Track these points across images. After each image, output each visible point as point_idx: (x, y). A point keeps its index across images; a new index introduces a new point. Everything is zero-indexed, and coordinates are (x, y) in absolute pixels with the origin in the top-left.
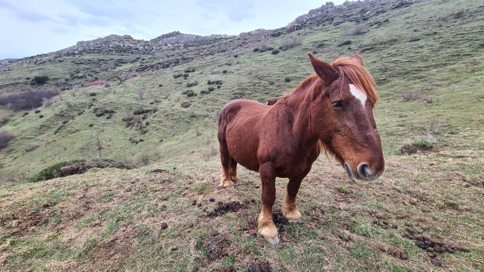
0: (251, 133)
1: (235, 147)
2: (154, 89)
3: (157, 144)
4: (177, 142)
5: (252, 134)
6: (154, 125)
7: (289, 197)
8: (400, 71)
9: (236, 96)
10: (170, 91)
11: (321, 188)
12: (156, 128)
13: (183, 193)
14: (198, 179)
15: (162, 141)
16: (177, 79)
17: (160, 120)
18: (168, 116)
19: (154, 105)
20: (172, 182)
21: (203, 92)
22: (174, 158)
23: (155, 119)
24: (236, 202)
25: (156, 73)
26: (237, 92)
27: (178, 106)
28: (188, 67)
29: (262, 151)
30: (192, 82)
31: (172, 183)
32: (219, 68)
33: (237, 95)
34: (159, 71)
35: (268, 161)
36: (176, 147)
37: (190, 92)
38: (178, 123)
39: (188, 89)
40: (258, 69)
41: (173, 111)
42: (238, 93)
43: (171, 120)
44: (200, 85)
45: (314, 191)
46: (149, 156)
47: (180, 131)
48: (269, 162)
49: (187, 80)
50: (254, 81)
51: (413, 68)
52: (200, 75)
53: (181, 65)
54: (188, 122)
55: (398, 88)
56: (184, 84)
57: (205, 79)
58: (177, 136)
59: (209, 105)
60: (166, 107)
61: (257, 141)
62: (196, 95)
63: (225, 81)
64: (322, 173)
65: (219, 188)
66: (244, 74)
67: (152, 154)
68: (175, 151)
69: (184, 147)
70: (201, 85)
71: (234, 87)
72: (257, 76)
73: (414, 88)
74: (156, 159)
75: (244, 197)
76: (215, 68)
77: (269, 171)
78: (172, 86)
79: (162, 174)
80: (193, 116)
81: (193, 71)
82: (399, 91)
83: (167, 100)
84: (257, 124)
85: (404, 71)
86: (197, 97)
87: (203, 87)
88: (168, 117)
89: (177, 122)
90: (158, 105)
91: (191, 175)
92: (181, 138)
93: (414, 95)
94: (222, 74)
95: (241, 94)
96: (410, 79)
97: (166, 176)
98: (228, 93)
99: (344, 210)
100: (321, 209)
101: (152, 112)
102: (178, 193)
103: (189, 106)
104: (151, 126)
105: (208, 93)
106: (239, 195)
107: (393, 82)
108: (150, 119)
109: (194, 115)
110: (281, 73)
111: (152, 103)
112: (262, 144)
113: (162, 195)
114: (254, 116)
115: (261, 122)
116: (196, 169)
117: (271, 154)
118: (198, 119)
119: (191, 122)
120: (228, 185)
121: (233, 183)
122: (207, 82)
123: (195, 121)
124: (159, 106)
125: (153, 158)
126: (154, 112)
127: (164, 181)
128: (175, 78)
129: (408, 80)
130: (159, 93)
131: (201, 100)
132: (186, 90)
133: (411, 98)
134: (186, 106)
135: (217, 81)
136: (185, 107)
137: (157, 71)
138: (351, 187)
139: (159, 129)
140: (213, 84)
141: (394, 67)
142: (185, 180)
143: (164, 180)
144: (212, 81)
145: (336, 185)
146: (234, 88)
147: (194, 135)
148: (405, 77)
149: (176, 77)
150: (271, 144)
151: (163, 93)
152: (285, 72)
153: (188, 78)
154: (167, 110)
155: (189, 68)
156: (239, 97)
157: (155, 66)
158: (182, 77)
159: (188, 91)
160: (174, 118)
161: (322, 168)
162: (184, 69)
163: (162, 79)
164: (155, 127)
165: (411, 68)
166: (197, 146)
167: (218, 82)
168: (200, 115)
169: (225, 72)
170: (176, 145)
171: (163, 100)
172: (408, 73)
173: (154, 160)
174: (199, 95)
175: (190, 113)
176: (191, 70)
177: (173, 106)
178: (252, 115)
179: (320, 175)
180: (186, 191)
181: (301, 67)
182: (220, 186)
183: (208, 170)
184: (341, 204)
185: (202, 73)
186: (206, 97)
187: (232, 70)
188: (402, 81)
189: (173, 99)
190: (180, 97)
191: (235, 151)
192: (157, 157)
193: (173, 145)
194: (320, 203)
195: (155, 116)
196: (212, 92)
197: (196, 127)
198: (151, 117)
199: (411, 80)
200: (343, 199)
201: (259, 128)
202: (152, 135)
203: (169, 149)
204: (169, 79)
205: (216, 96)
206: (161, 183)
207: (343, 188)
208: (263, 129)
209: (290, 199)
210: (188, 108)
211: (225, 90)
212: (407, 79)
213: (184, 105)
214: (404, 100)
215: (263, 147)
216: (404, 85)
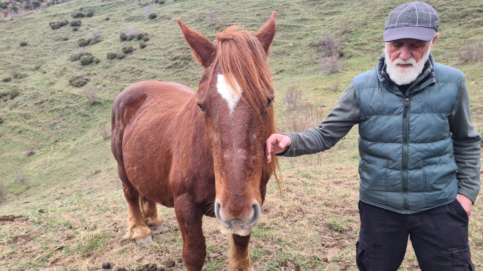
0: (160, 143)
1: (135, 168)
2: (11, 52)
3: (22, 162)
4: (63, 155)
5: (162, 144)
6: (13, 124)
7: (237, 249)
8: (454, 13)
9: (176, 63)
10: (45, 55)
11: (302, 225)
12: (18, 130)
13: (52, 259)
14: (86, 228)
15: (31, 154)
16: (58, 30)
17: (25, 112)
18: (43, 104)
19: (11, 84)
20: (32, 239)
21: (112, 57)
22: (58, 186)
23: (16, 111)
24: (151, 266)
25: (12, 20)
26: (177, 54)
27: (62, 84)
28: (78, 7)
29: (174, 176)
30: (89, 36)
31: (32, 241)
32: (141, 9)
33: (178, 61)
34: (19, 15)
35: (183, 192)
36: (63, 164)
37: (86, 57)
38: (64, 117)
39: (82, 50)
40: (214, 11)
41: (53, 93)
42: (181, 57)
43: (50, 112)
44: (105, 41)
45: (291, 232)
46: (5, 185)
47: (70, 133)
48: (185, 195)
49: (78, 32)
50: (208, 33)
51: (474, 7)
52: (106, 23)
53: (65, 4)
54: (86, 116)
55: (452, 42)
56: (74, 40)
57: (116, 31)
58: (64, 143)
59: (125, 80)
60: (39, 87)
61: (169, 157)
62: (98, 62)
63: (155, 34)
64: (308, 199)
65: (123, 242)
66: (189, 22)
67: (13, 181)
68: (60, 172)
69: (80, 164)
70: (106, 43)
71: (172, 46)
72: (214, 25)
73: (475, 41)
74: (19, 190)
75: (167, 254)
76: (133, 9)
77: (187, 208)
78: (49, 44)
79: (13, 224)
80: (94, 104)
81: (90, 15)
82: (453, 47)
83: (38, 73)
84: (169, 127)
85: (460, 13)
86: (100, 65)
87: (112, 46)
88: (43, 107)
89: (61, 116)
90: (19, 83)
91: (72, 221)
92: (72, 146)
93: (475, 53)
94: (148, 20)
95: (185, 59)
96: (470, 25)
97: (21, 228)
98: (162, 58)
99: (333, 261)
100: (296, 262)
101: (9, 97)
102: (42, 260)
103: (85, 83)
104: (7, 125)
105: (121, 58)
106: (158, 251)
107: (443, 32)
108: (5, 112)
109: (97, 100)
110: (258, 19)
111: (6, 80)
112: (175, 163)
113: (9, 265)
114: (165, 113)
115: (173, 124)
116: (86, 208)
117: (186, 180)
118: (105, 108)
119: (91, 115)
120: (140, 235)
121: (149, 230)
122: (118, 36)
123: (99, 112)
124: (21, 85)
125: (13, 189)
126: (13, 98)
127: (16, 239)
128: (53, 28)
129: (466, 27)
130: (21, 58)
131: (109, 72)
132: (77, 52)
133: (471, 59)
134: (79, 83)
135: (139, 33)
136: (77, 86)
137: (15, 15)
138: (349, 221)
139: (24, 132)
140: (130, 40)
141: (444, 5)
142: (60, 232)
143: (17, 237)
144: (128, 34)
145: (326, 220)
146: (173, 48)
147: (98, 139)
148: (462, 22)
149: (55, 27)
150: (185, 162)
151: (30, 59)
152: (263, 17)
153: (81, 28)
154: (41, 93)
155: (81, 9)
156: (182, 64)
157: (10, 5)
158: (68, 26)
159: (82, 55)
160: (54, 107)
161: (311, 189)
162: (71, 10)
163: (26, 32)
164: (16, 127)
165: (470, 7)
166: (105, 159)
167: (140, 37)
168: (108, 101)
169: (153, 17)
170: (62, 160)
171: (30, 73)
172: (467, 15)
173: (16, 193)
174: (105, 62)
175: (88, 97)
176: (86, 13)
177: (52, 84)
178: (162, 112)
179: (305, 203)
180: (59, 254)
181: (292, 8)
182: (125, 238)
183: (108, 209)
184: (330, 251)
185: (107, 19)
186: (118, 65)
187: (167, 14)
188: (458, 30)
189: (52, 71)
190: (67, 66)
191: (135, 176)
192: (24, 187)
193: (57, 161)
194: (295, 253)
195: (15, 106)
196: (129, 56)
197: (101, 124)
198: (7, 109)
199: (471, 27)
200: (334, 243)
201: (170, 135)
202: (11, 144)
203: (48, 169)
204: (40, 31)
205: (138, 63)
206: (9, 242)
207: (338, 222)
208: (176, 138)
209: (238, 252)
210: (84, 87)
211: (155, 51)
212: (465, 25)
213: (74, 83)
214: (461, 62)
215: (176, 168)
216: (461, 36)
